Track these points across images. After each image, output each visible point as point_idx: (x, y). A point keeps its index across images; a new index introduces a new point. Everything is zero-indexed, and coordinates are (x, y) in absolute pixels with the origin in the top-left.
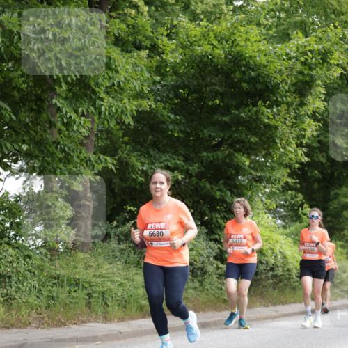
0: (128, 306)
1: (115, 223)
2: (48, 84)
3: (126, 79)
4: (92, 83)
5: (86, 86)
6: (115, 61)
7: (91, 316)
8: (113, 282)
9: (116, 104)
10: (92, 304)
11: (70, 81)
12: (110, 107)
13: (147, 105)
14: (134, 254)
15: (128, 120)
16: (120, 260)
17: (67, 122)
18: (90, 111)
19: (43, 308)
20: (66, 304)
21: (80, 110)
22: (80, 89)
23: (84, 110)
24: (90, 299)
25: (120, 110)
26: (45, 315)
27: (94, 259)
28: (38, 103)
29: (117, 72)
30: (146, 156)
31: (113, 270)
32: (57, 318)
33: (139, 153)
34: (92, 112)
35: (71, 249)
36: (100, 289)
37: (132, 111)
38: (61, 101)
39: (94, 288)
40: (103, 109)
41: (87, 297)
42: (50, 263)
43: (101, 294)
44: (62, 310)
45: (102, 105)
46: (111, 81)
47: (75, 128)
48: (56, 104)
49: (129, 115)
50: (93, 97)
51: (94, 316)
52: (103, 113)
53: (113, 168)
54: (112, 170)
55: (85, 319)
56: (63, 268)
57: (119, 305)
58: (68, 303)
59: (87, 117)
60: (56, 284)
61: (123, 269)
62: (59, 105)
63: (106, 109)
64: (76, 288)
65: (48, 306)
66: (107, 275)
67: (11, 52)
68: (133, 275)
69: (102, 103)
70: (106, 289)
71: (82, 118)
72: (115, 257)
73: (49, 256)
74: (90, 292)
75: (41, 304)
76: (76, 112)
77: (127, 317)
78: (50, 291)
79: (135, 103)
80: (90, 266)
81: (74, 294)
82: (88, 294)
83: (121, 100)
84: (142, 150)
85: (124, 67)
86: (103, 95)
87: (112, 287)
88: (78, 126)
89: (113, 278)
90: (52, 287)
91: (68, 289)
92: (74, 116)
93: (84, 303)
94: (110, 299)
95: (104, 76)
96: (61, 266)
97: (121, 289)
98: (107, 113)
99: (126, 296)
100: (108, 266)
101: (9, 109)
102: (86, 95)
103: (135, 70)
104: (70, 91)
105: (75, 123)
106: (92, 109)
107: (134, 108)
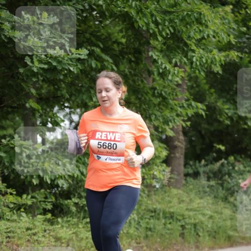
0: (217, 236)
1: (203, 162)
2: (145, 38)
3: (214, 31)
4: (185, 37)
5: (179, 38)
6: (204, 16)
7: (185, 246)
8: (204, 215)
9: (206, 55)
10: (186, 234)
11: (165, 36)
12: (201, 58)
13: (234, 55)
14: (223, 189)
15: (217, 69)
16: (209, 195)
17: (163, 72)
18: (183, 62)
19: (142, 239)
20: (162, 235)
21: (174, 61)
22: (174, 42)
23: (178, 60)
24: (183, 230)
25: (209, 61)
26: (143, 244)
27: (187, 195)
28: (136, 55)
29: (207, 26)
30: (232, 102)
31: (204, 204)
32: (154, 247)
33: (225, 100)
34: (185, 63)
35: (166, 186)
36: (192, 221)
37: (220, 61)
38: (157, 53)
39: (187, 221)
40: (194, 59)
41: (180, 229)
42: (147, 198)
43: (193, 226)
44: (159, 240)
45: (194, 56)
46: (202, 34)
47: (170, 77)
48: (152, 56)
49: (218, 65)
50: (186, 49)
51: (187, 245)
52: (194, 64)
53: (204, 114)
54: (202, 115)
55: (179, 248)
56: (159, 203)
57: (209, 235)
58: (163, 234)
59: (180, 67)
60: (152, 216)
61: (213, 204)
62: (155, 57)
63: (197, 60)
64: (171, 221)
65: (147, 236)
66: (198, 209)
67: (112, 10)
68: (222, 209)
69: (194, 54)
70: (197, 221)
71: (176, 69)
72: (205, 192)
73: (146, 192)
74: (183, 224)
75: (140, 234)
76: (170, 62)
77: (216, 246)
78: (148, 223)
79: (223, 54)
80: (183, 201)
81: (169, 226)
82: (182, 226)
83: (211, 51)
84: (228, 97)
85: (212, 21)
86: (194, 47)
87: (203, 219)
88: (173, 76)
89: (204, 212)
90: (150, 219)
91: (163, 221)
92: (168, 67)
93: (178, 234)
94: (201, 230)
95: (195, 29)
96: (157, 201)
97: (211, 221)
98: (198, 63)
99: (215, 228)
100: (199, 201)
101: (111, 61)
102: (179, 47)
103: (224, 23)
104: (164, 44)
105: (169, 73)
106: (185, 59)
107: (222, 59)
